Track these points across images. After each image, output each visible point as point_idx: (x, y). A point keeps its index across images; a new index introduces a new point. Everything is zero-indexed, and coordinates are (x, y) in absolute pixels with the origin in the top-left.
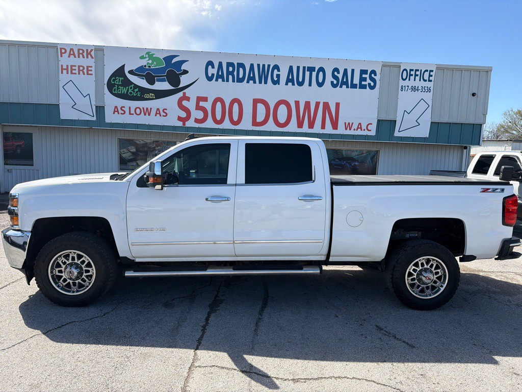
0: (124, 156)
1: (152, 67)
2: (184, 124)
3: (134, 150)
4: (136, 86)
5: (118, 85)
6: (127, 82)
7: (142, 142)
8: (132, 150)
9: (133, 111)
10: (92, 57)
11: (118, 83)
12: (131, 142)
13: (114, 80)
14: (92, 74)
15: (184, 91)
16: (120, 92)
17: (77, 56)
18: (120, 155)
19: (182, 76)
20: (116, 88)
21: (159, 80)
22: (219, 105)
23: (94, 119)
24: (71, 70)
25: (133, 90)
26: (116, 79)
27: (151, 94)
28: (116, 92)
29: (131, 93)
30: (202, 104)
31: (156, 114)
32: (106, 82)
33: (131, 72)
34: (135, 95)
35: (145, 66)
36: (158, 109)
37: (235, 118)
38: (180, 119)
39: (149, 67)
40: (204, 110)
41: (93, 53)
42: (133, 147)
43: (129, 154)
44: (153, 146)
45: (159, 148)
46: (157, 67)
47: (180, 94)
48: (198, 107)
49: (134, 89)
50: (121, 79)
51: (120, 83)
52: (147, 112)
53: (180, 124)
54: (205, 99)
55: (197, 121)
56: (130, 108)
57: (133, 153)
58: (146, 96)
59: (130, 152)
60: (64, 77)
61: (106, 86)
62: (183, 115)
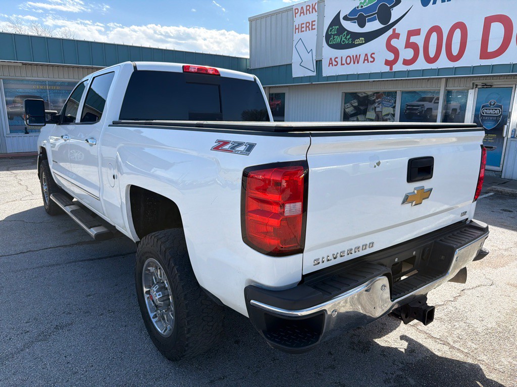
0: (347, 110)
1: (365, 6)
2: (391, 69)
3: (356, 104)
4: (349, 32)
5: (334, 35)
6: (342, 30)
7: (364, 95)
8: (354, 105)
9: (344, 62)
10: (316, 11)
11: (333, 33)
12: (354, 95)
13: (331, 31)
14: (315, 29)
15: (394, 27)
16: (335, 43)
17: (305, 13)
18: (344, 110)
19: (394, 8)
20: (332, 38)
21: (370, 21)
22: (434, 36)
23: (315, 74)
24: (300, 29)
25: (346, 38)
26: (332, 29)
27: (361, 39)
28: (332, 43)
29: (344, 41)
30: (413, 39)
31: (365, 60)
32: (324, 35)
33: (346, 18)
34: (347, 42)
35: (358, 7)
36: (366, 55)
37: (455, 51)
38: (387, 63)
39: (362, 7)
40: (415, 47)
41: (316, 7)
42: (355, 101)
43: (352, 108)
44: (373, 99)
45: (379, 100)
46: (369, 5)
47: (390, 32)
48: (409, 45)
49: (346, 36)
50: (336, 27)
51: (336, 32)
52: (356, 59)
53: (387, 69)
54: (417, 32)
55: (406, 62)
56: (342, 57)
57: (355, 107)
58: (357, 42)
59: (353, 106)
60: (297, 36)
61: (324, 37)
62: (391, 57)
